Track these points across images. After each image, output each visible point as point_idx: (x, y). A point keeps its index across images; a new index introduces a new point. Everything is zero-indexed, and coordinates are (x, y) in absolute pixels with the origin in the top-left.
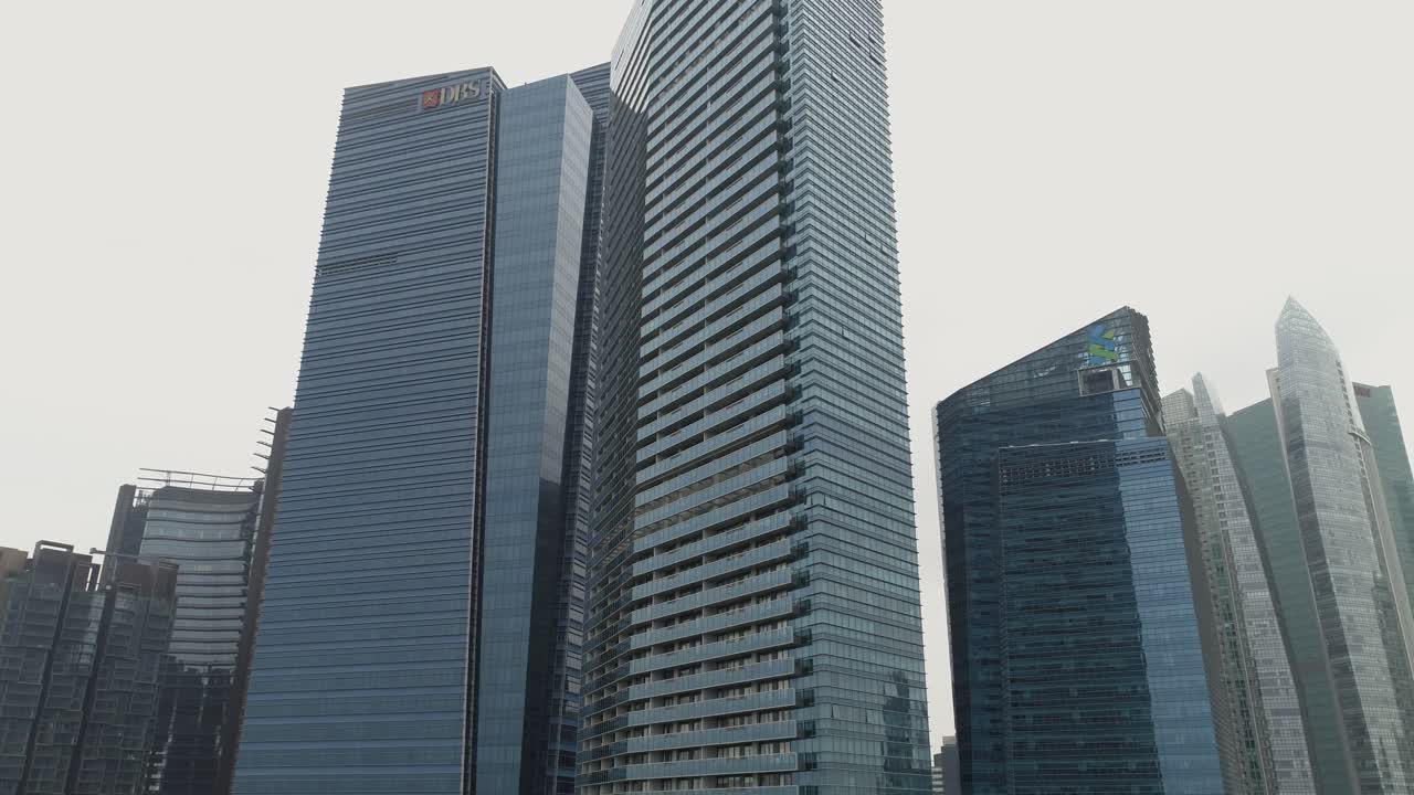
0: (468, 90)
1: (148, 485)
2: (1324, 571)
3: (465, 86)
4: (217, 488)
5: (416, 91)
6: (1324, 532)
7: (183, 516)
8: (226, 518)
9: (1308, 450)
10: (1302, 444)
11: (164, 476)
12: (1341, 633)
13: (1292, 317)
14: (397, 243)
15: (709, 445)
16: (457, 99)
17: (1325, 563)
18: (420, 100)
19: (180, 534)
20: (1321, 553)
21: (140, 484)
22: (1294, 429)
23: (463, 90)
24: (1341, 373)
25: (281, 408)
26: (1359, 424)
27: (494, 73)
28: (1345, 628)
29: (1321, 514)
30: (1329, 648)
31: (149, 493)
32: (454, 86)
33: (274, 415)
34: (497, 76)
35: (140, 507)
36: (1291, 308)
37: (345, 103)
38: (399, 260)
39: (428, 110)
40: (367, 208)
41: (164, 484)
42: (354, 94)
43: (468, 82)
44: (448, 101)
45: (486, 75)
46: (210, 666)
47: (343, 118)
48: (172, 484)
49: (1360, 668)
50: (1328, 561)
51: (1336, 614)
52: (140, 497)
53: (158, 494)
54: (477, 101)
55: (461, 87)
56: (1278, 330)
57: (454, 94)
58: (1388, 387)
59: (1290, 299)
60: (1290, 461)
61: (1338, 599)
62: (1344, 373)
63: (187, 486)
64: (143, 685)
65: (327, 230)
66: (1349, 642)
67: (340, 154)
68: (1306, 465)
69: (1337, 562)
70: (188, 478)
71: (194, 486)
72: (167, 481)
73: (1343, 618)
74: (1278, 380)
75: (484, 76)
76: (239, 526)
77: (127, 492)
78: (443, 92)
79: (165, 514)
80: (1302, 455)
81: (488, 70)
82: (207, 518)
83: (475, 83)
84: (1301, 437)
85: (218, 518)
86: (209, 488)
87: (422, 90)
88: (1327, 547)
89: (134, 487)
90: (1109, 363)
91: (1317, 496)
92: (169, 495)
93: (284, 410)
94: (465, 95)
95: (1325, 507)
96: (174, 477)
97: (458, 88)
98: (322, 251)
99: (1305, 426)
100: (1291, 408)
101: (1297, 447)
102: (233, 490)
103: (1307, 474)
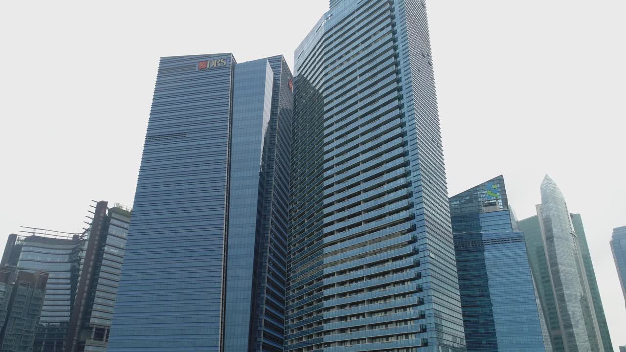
0: (220, 62)
1: (23, 235)
2: (562, 292)
3: (219, 61)
4: (57, 238)
5: (196, 61)
6: (562, 275)
7: (41, 250)
8: (61, 252)
9: (555, 239)
10: (553, 237)
11: (32, 230)
12: (570, 319)
13: (548, 183)
14: (186, 128)
15: (364, 227)
16: (215, 66)
17: (562, 289)
18: (197, 66)
19: (39, 259)
20: (561, 284)
21: (19, 234)
22: (549, 230)
23: (218, 62)
24: (566, 207)
25: (99, 201)
26: (573, 230)
27: (233, 56)
28: (571, 316)
29: (560, 267)
30: (564, 325)
31: (23, 238)
32: (214, 60)
33: (95, 205)
34: (234, 58)
35: (18, 245)
36: (547, 180)
37: (161, 64)
38: (187, 136)
39: (201, 69)
40: (172, 112)
41: (32, 234)
42: (165, 60)
43: (221, 59)
44: (211, 67)
45: (229, 56)
46: (49, 323)
47: (159, 71)
48: (36, 235)
49: (578, 335)
50: (564, 287)
51: (567, 310)
52: (18, 240)
53: (28, 239)
54: (224, 67)
55: (217, 60)
56: (541, 188)
57: (214, 63)
58: (579, 214)
59: (547, 176)
60: (547, 244)
61: (568, 304)
62: (568, 207)
63: (43, 236)
64: (28, 332)
65: (151, 121)
66: (573, 323)
67: (158, 87)
68: (554, 246)
69: (568, 288)
70: (44, 232)
71: (47, 236)
72: (33, 233)
73: (570, 313)
74: (541, 209)
75: (228, 57)
76: (68, 256)
77: (12, 237)
78: (209, 62)
79: (31, 249)
80: (552, 241)
81: (230, 54)
82: (52, 251)
83: (224, 60)
84: (552, 234)
85: (58, 252)
86: (54, 237)
87: (198, 60)
88: (563, 281)
89: (16, 235)
90: (495, 198)
91: (559, 260)
92: (34, 240)
93: (100, 202)
94: (219, 64)
95: (562, 264)
96: (37, 231)
97: (216, 61)
98: (149, 130)
99: (554, 229)
100: (547, 222)
101: (550, 238)
102: (66, 238)
103: (555, 250)
